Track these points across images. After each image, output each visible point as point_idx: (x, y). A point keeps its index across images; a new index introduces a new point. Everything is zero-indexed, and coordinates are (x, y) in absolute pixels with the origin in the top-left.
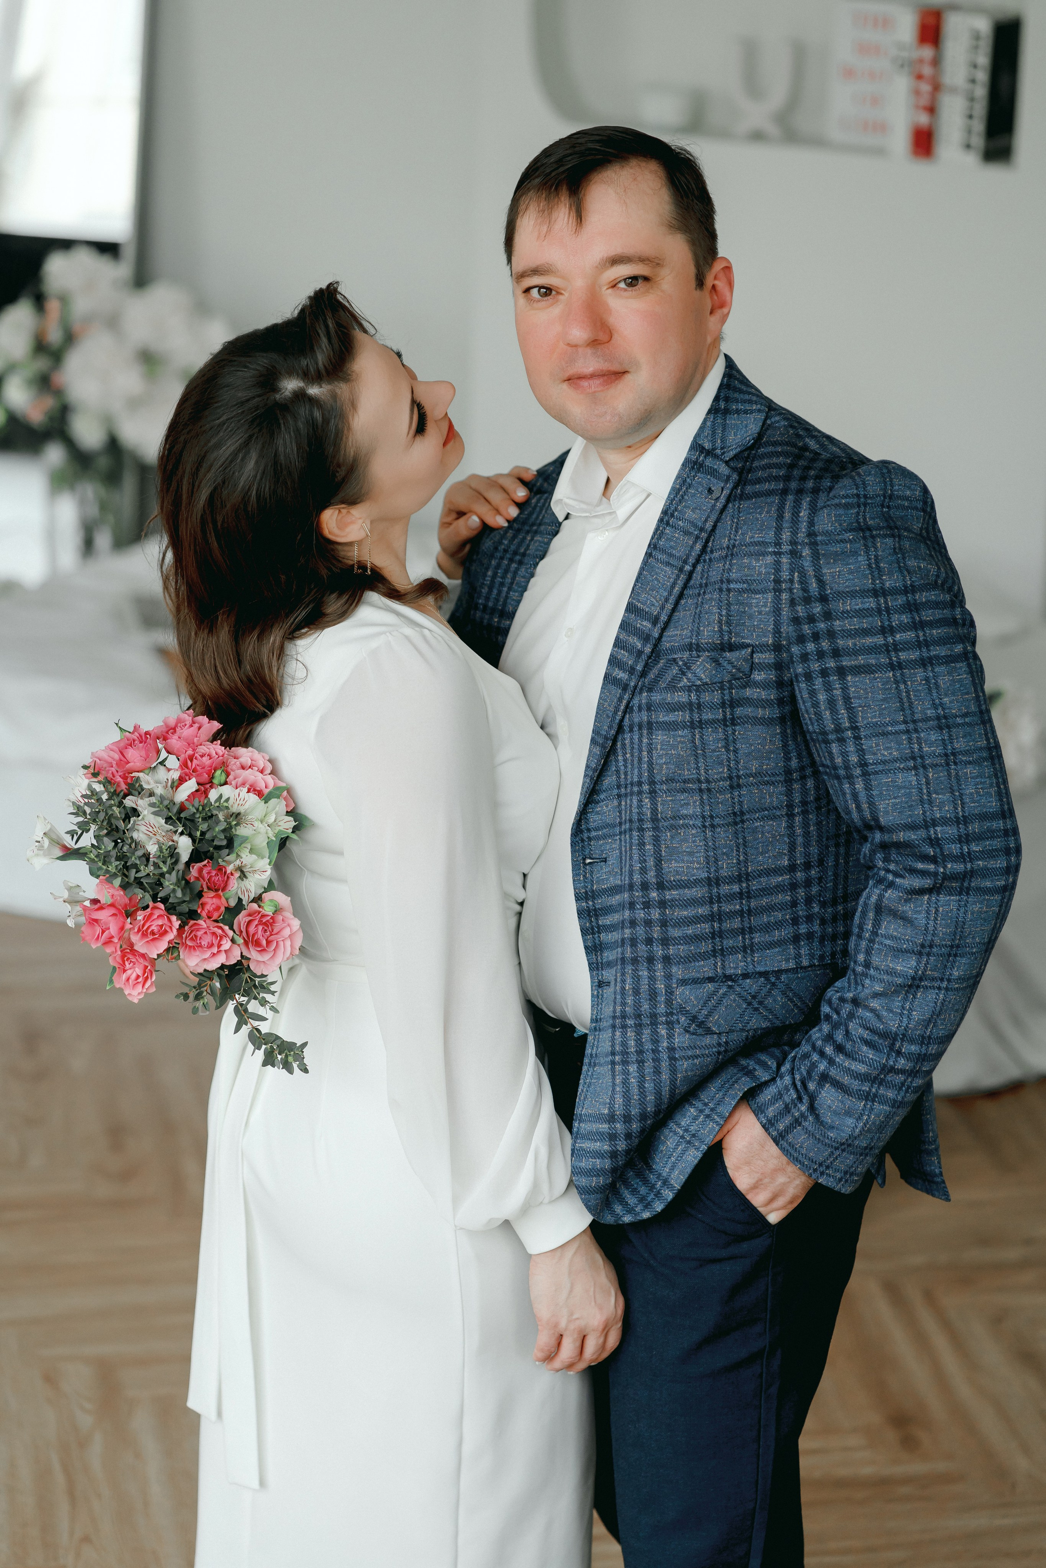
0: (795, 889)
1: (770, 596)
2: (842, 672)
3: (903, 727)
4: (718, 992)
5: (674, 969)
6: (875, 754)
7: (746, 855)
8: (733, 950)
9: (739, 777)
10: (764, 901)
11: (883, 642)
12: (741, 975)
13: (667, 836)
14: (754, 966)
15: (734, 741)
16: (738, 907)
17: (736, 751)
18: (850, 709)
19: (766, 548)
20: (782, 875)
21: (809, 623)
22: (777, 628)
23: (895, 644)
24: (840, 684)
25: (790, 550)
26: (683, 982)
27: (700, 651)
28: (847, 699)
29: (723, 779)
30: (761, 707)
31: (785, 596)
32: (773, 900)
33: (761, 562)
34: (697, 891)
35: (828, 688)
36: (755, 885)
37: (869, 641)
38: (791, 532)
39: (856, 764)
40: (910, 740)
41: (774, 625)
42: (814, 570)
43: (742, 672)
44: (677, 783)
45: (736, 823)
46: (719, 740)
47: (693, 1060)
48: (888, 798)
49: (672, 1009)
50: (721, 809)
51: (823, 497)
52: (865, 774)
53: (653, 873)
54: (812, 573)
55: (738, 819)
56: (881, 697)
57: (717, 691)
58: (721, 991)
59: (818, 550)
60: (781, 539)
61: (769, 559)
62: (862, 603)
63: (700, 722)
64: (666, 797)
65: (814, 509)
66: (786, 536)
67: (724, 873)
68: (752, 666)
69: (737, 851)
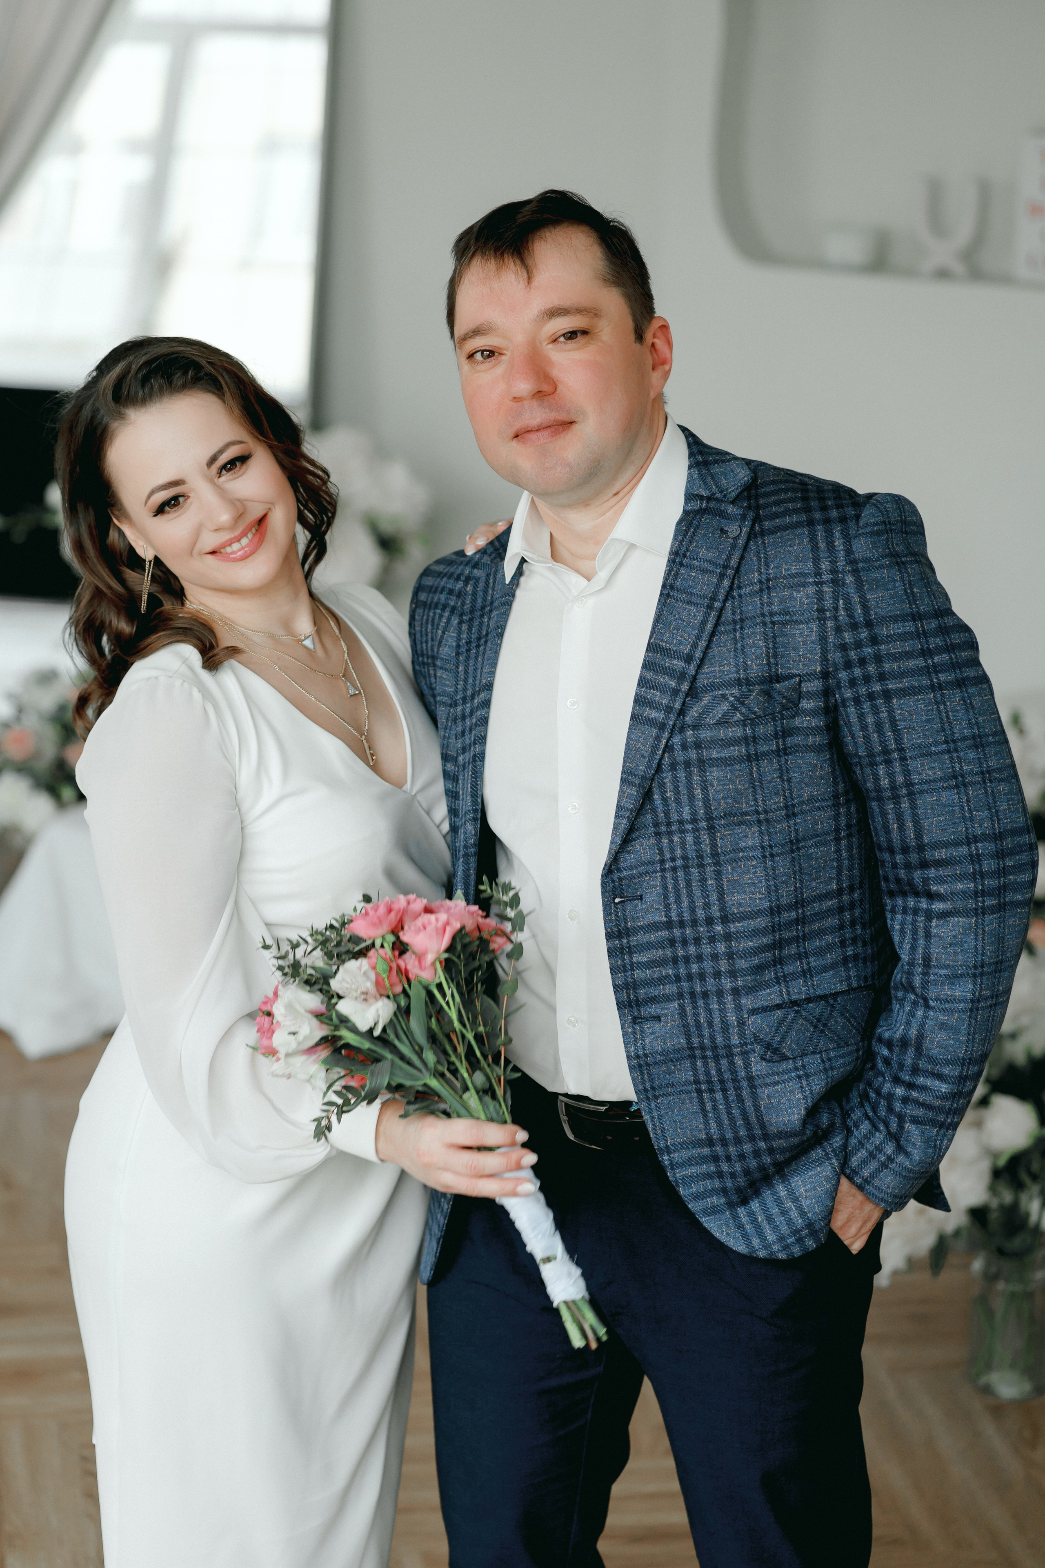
0: (842, 912)
1: (815, 626)
2: (887, 695)
3: (944, 747)
4: (787, 1018)
5: (744, 1000)
6: (920, 774)
7: (802, 881)
8: (794, 976)
9: (793, 806)
10: (816, 926)
11: (924, 664)
12: (805, 999)
13: (728, 869)
14: (814, 989)
15: (787, 772)
16: (794, 933)
17: (789, 780)
18: (895, 730)
19: (806, 579)
20: (832, 899)
21: (856, 649)
22: (824, 656)
23: (934, 665)
24: (886, 707)
25: (832, 579)
26: (753, 1012)
27: (750, 685)
28: (893, 721)
29: (779, 809)
30: (811, 734)
31: (830, 624)
32: (823, 925)
33: (802, 593)
34: (761, 921)
35: (876, 711)
36: (809, 911)
37: (911, 663)
38: (830, 561)
39: (902, 784)
40: (952, 758)
41: (821, 653)
42: (859, 596)
43: (792, 702)
44: (734, 817)
45: (792, 851)
46: (775, 770)
47: (774, 1086)
48: (932, 816)
49: (746, 1039)
50: (778, 838)
51: (852, 524)
52: (911, 794)
53: (716, 908)
54: (857, 599)
55: (794, 847)
56: (924, 718)
57: (770, 722)
58: (790, 1017)
59: (860, 576)
60: (821, 569)
61: (811, 589)
62: (903, 627)
63: (756, 754)
64: (725, 831)
65: (847, 538)
66: (825, 565)
67: (784, 901)
68: (800, 695)
69: (794, 878)
